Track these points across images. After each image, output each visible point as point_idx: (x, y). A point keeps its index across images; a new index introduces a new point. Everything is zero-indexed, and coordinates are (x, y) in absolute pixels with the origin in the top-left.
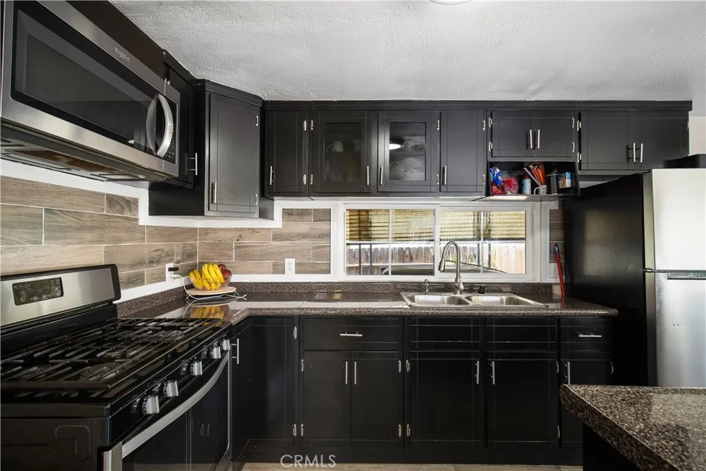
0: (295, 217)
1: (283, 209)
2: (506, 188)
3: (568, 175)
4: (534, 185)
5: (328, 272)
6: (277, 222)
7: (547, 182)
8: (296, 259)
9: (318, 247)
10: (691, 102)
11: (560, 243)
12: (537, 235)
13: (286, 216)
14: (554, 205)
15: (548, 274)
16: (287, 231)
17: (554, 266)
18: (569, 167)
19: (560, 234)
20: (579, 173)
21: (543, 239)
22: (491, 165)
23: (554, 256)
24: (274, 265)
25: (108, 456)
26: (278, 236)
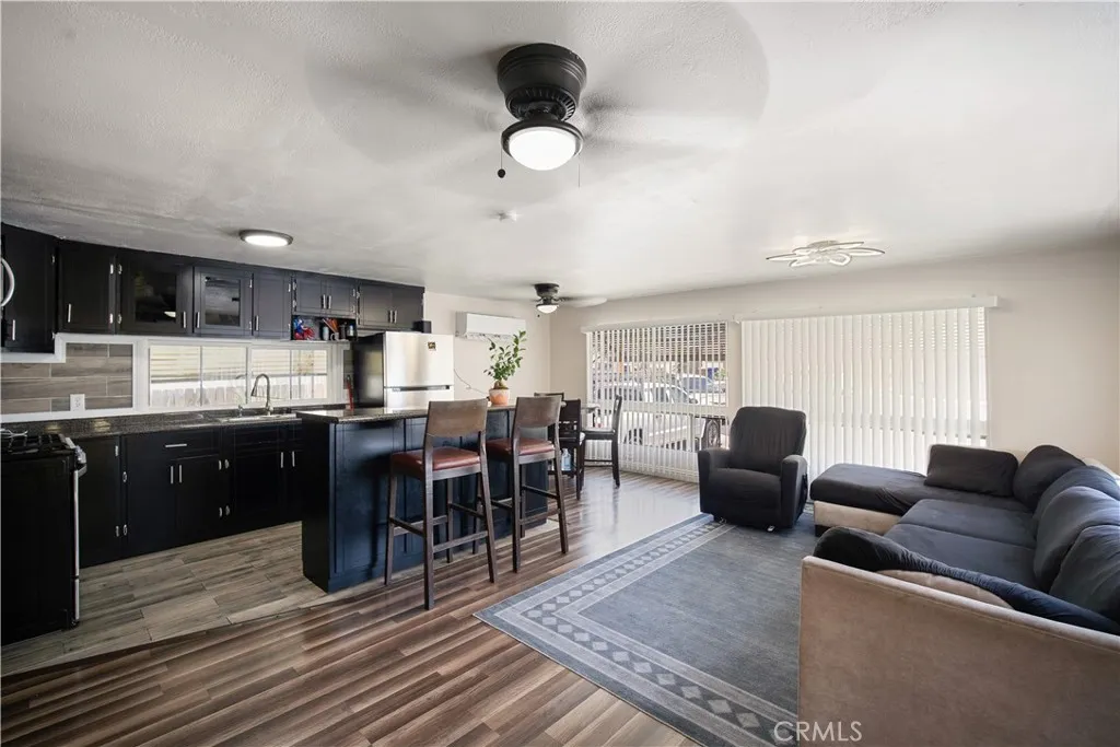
0: (84, 352)
1: (68, 344)
2: (306, 336)
3: (351, 327)
4: (331, 332)
5: (131, 406)
6: (59, 356)
7: (339, 330)
8: (86, 395)
9: (115, 382)
10: (421, 290)
11: (351, 374)
12: (335, 370)
13: (72, 352)
14: (347, 347)
15: (343, 397)
16: (72, 366)
17: (347, 391)
18: (352, 322)
19: (350, 368)
20: (358, 326)
21: (339, 372)
22: (294, 318)
23: (347, 383)
24: (53, 401)
25: (76, 472)
26: (58, 371)
